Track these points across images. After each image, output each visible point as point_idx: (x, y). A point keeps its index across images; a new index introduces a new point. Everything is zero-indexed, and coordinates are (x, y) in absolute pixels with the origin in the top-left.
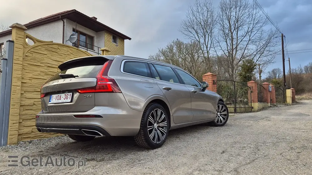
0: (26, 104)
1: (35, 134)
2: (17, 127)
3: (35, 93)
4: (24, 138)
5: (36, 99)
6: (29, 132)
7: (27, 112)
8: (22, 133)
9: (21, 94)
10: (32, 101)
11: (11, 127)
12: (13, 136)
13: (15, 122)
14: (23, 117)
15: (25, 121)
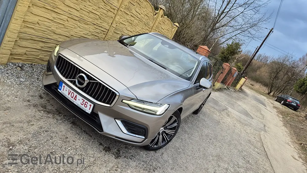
0: (29, 21)
1: (27, 57)
2: (12, 46)
3: (43, 9)
4: (14, 58)
5: (42, 18)
6: (22, 54)
7: (27, 30)
8: (14, 53)
9: (29, 6)
10: (36, 19)
11: (5, 45)
12: (4, 55)
13: (11, 39)
14: (22, 35)
15: (21, 40)
